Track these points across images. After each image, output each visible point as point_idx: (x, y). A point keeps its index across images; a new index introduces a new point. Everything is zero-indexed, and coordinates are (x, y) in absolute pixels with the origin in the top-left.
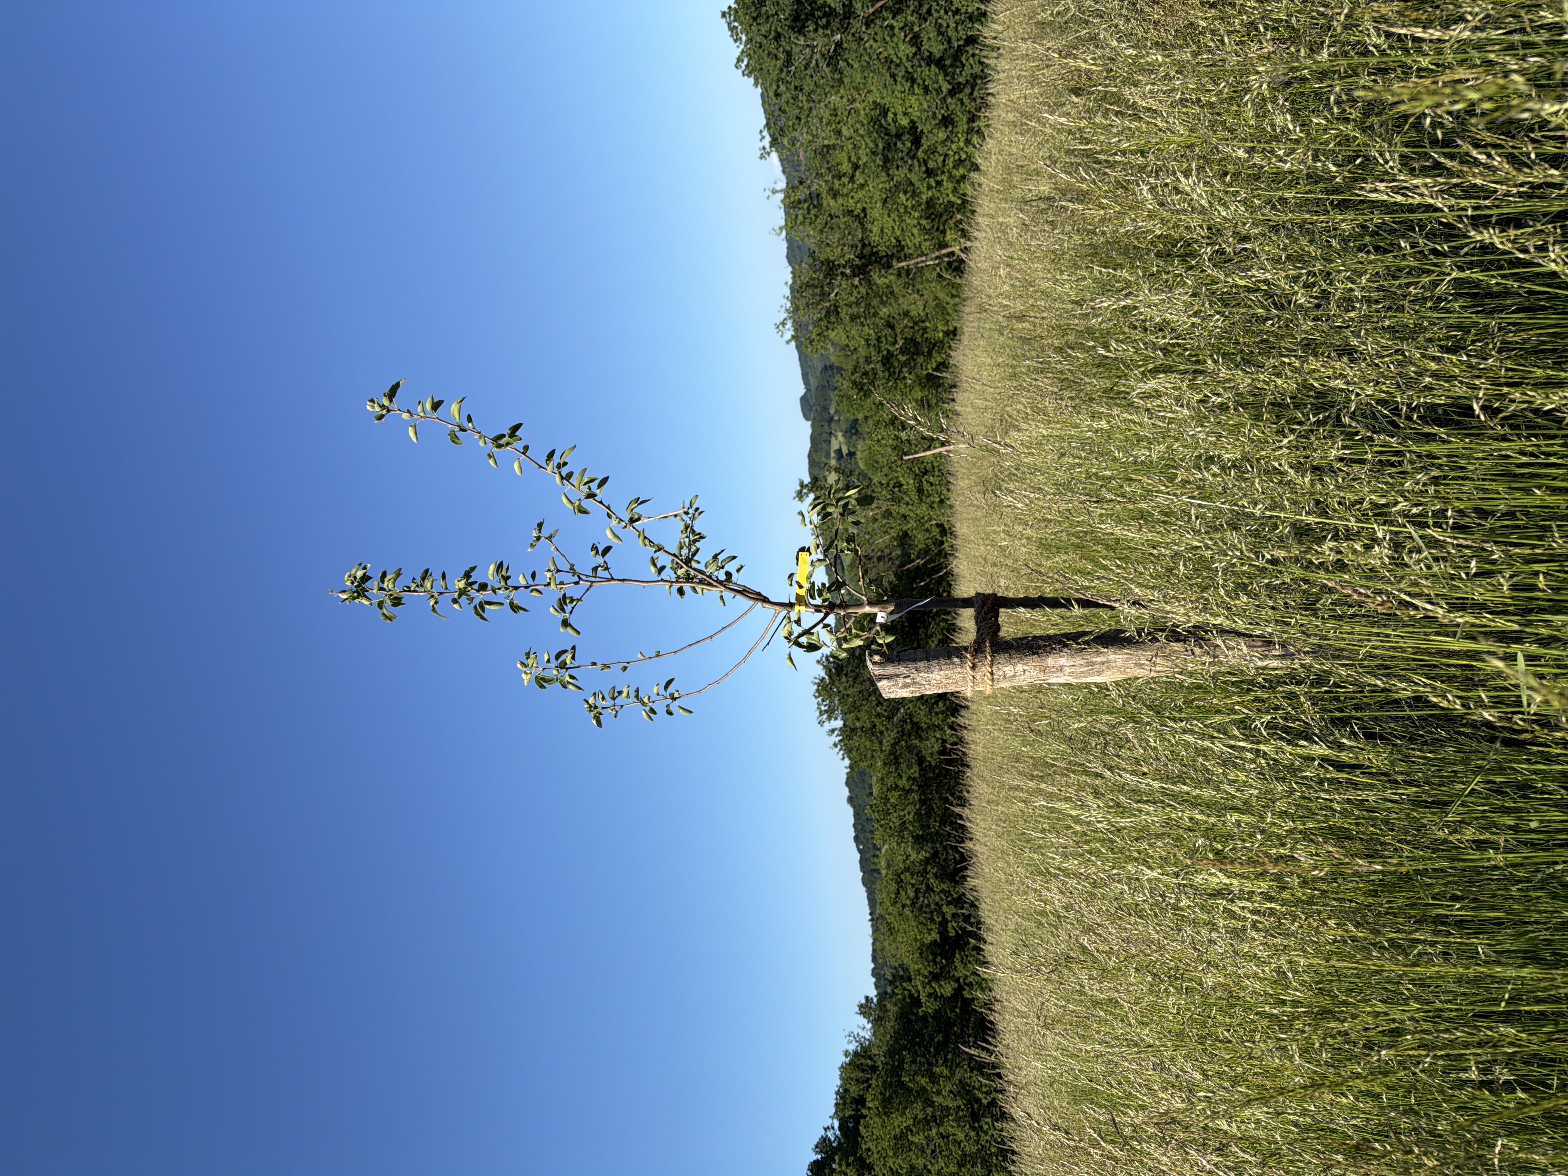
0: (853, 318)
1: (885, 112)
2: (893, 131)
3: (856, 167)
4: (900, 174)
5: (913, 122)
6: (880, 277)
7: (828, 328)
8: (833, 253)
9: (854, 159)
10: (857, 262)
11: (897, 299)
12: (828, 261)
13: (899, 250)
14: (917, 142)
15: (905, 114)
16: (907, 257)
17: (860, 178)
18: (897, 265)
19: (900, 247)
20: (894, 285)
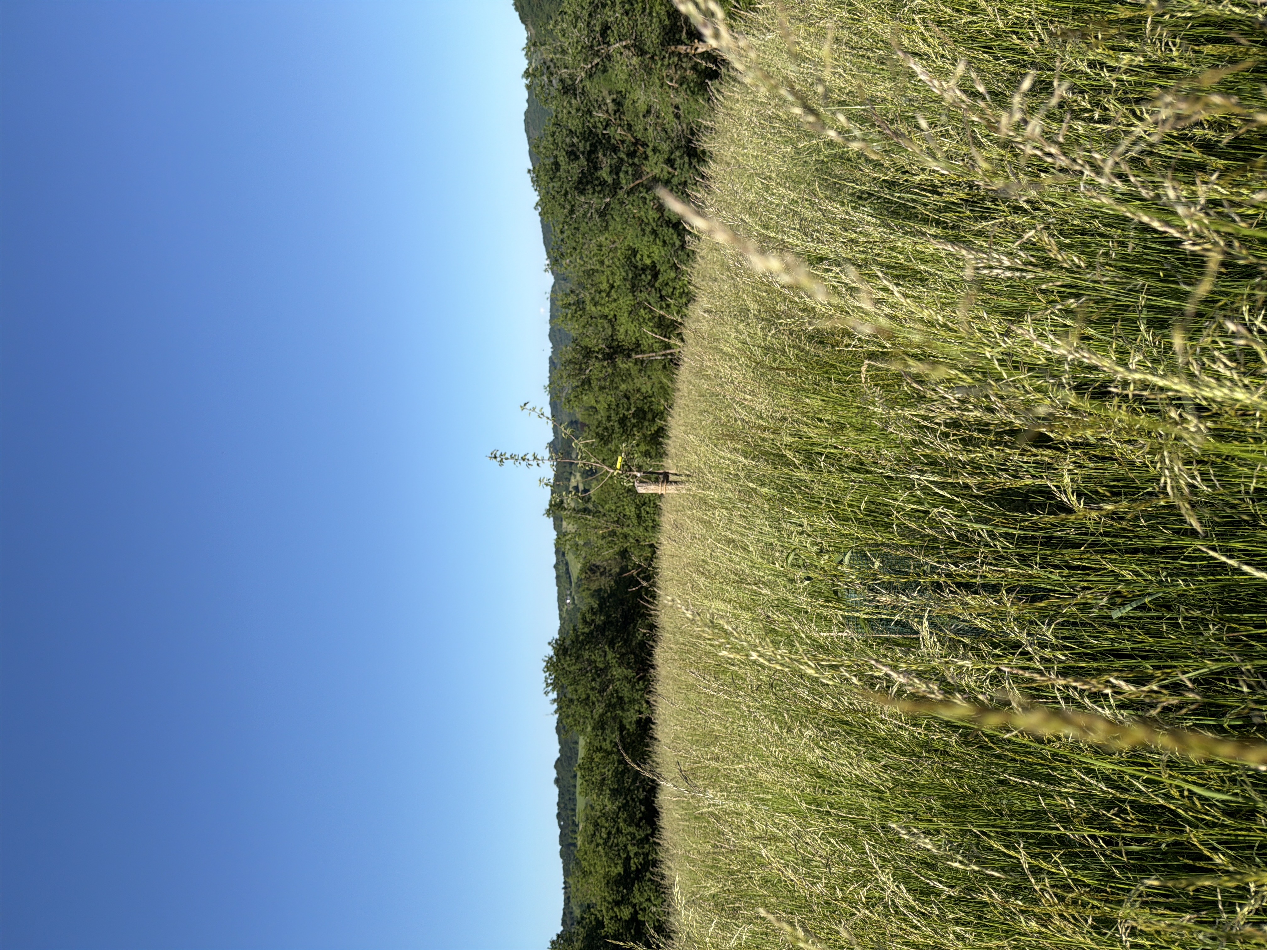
0: (602, 388)
1: (635, 252)
2: (640, 266)
3: (612, 287)
4: (642, 296)
5: (653, 262)
6: (623, 362)
7: (582, 393)
8: (591, 343)
9: (611, 281)
10: (607, 350)
11: (632, 380)
12: (586, 347)
13: (637, 347)
14: (655, 276)
15: (649, 256)
16: (643, 352)
17: (614, 294)
18: (634, 356)
19: (638, 345)
20: (632, 370)
